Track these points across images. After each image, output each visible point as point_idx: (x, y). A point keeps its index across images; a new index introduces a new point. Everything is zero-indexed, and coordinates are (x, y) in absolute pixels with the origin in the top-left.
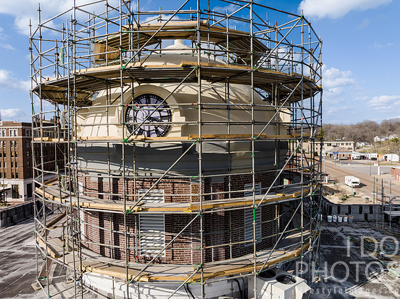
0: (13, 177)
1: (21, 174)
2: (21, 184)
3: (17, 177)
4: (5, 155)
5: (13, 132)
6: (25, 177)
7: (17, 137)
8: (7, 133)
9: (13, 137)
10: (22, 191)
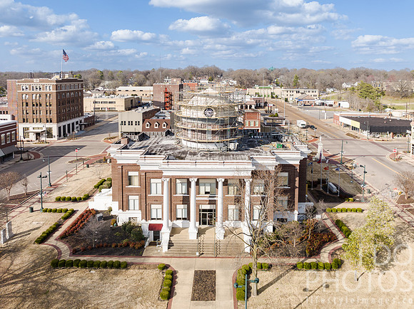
0: (47, 121)
1: (55, 119)
2: (54, 127)
3: (51, 122)
4: (41, 105)
5: (48, 88)
6: (58, 121)
7: (52, 91)
8: (43, 88)
9: (48, 91)
10: (55, 132)
